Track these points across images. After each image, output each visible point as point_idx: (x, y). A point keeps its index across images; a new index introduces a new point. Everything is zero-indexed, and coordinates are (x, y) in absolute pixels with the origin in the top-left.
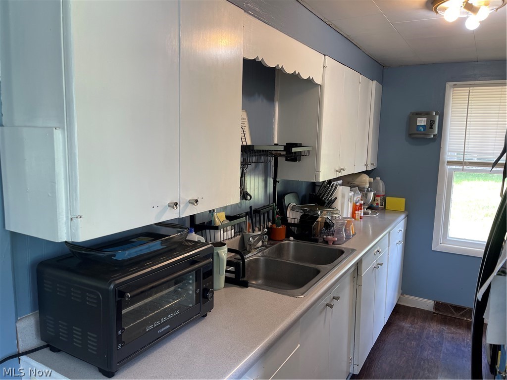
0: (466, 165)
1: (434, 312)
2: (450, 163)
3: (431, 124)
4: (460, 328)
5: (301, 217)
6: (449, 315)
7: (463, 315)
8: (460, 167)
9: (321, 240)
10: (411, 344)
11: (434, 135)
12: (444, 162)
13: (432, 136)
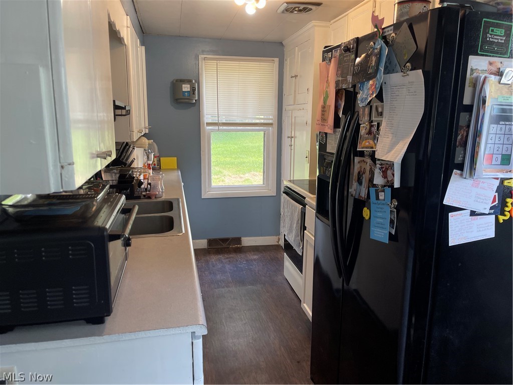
0: (221, 126)
1: (210, 247)
2: (208, 124)
3: (193, 90)
4: (231, 254)
5: (119, 177)
6: (219, 247)
7: (229, 244)
8: (217, 128)
9: (142, 197)
10: (205, 274)
11: (195, 100)
12: (204, 124)
13: (194, 101)
